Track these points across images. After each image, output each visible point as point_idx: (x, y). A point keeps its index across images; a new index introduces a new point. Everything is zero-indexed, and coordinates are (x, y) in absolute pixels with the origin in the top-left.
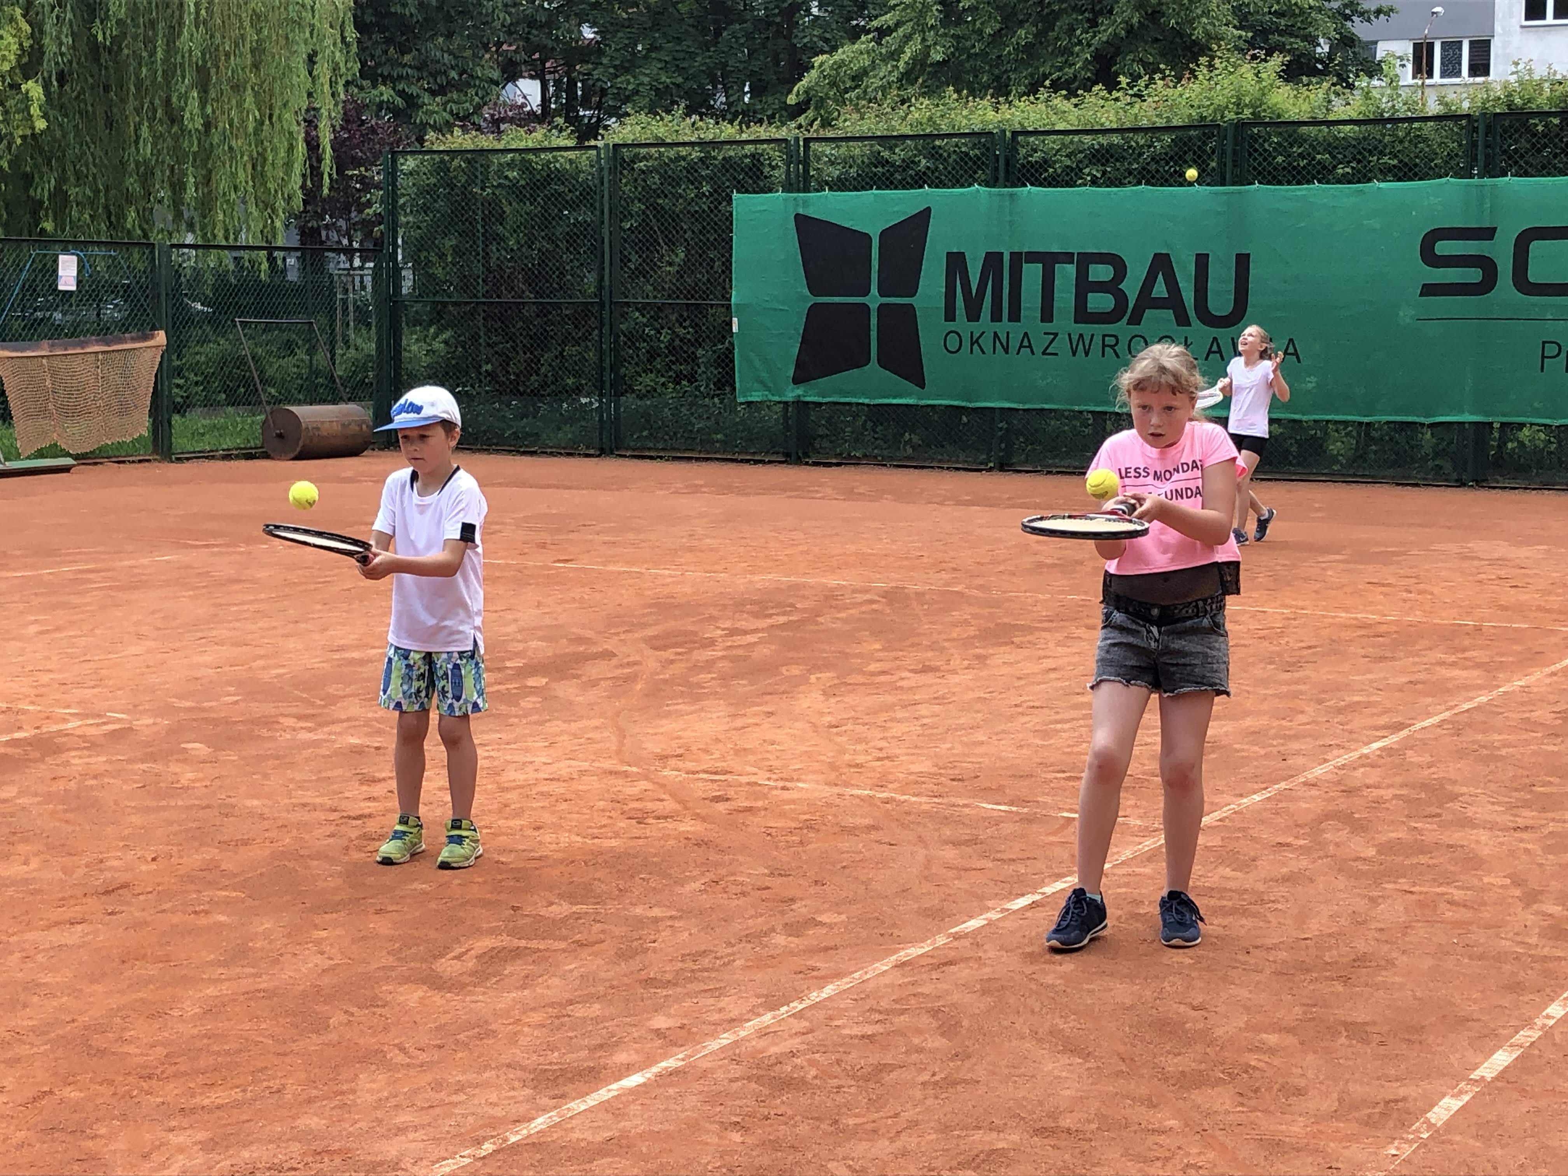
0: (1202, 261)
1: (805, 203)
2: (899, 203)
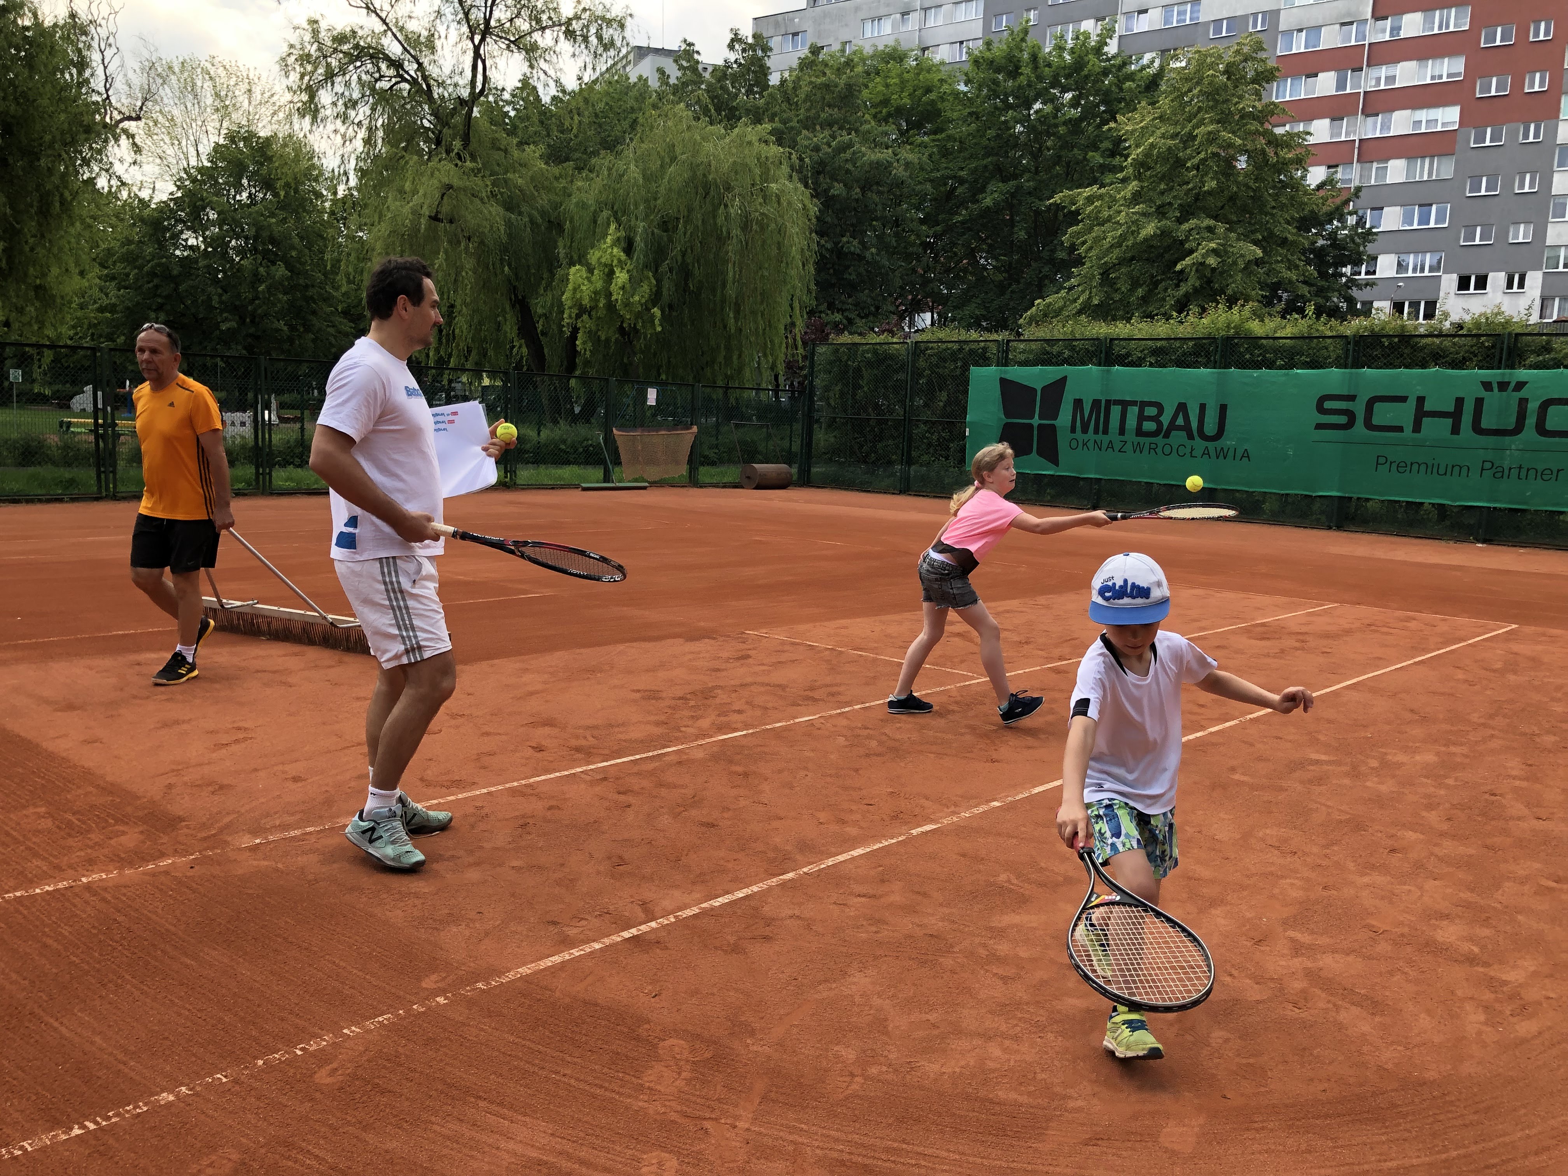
0: (1203, 407)
1: (1005, 372)
2: (1052, 373)
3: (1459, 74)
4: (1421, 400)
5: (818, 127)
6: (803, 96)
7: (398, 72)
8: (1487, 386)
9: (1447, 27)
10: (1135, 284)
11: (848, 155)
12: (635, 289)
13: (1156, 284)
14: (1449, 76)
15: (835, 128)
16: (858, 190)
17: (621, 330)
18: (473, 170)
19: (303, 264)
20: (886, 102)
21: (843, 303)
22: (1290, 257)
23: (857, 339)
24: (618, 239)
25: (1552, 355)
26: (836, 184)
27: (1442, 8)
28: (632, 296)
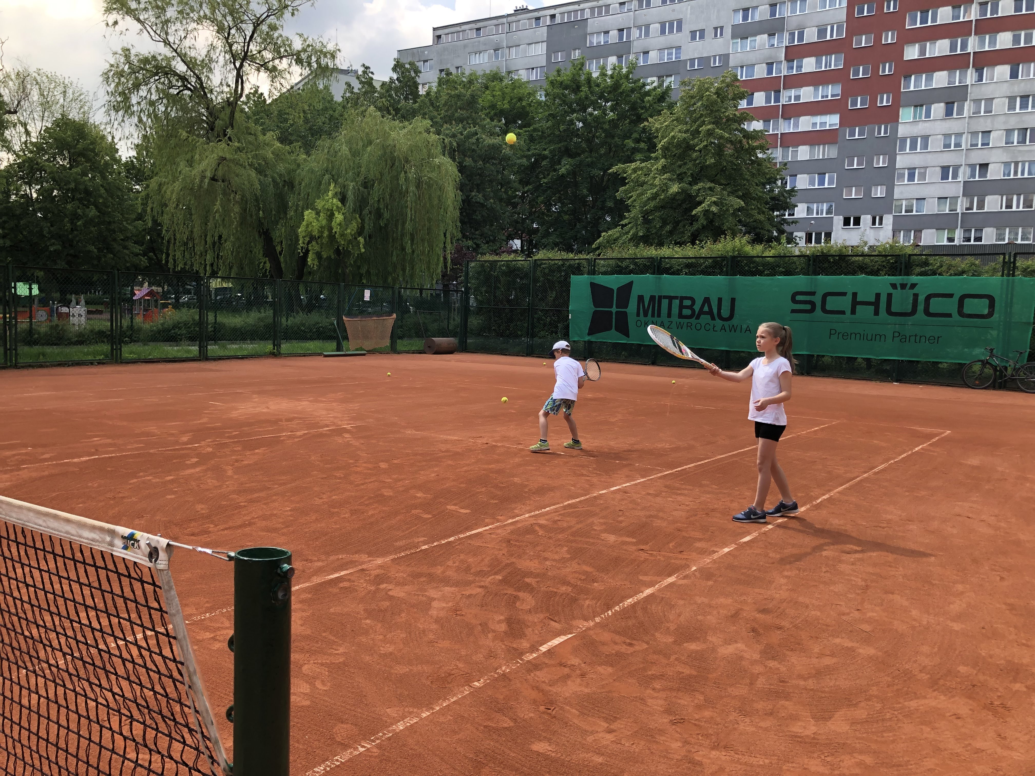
0: (720, 300)
1: (594, 278)
2: (623, 279)
3: (838, 95)
4: (855, 295)
5: (454, 122)
6: (443, 102)
7: (184, 83)
8: (894, 286)
9: (830, 66)
10: (665, 223)
11: (473, 140)
12: (347, 225)
13: (677, 223)
14: (832, 96)
15: (465, 123)
16: (481, 163)
17: (338, 252)
18: (238, 148)
19: (108, 207)
20: (493, 106)
21: (474, 234)
22: (759, 206)
23: (496, 258)
24: (336, 193)
25: (930, 267)
26: (467, 159)
27: (826, 55)
28: (346, 230)
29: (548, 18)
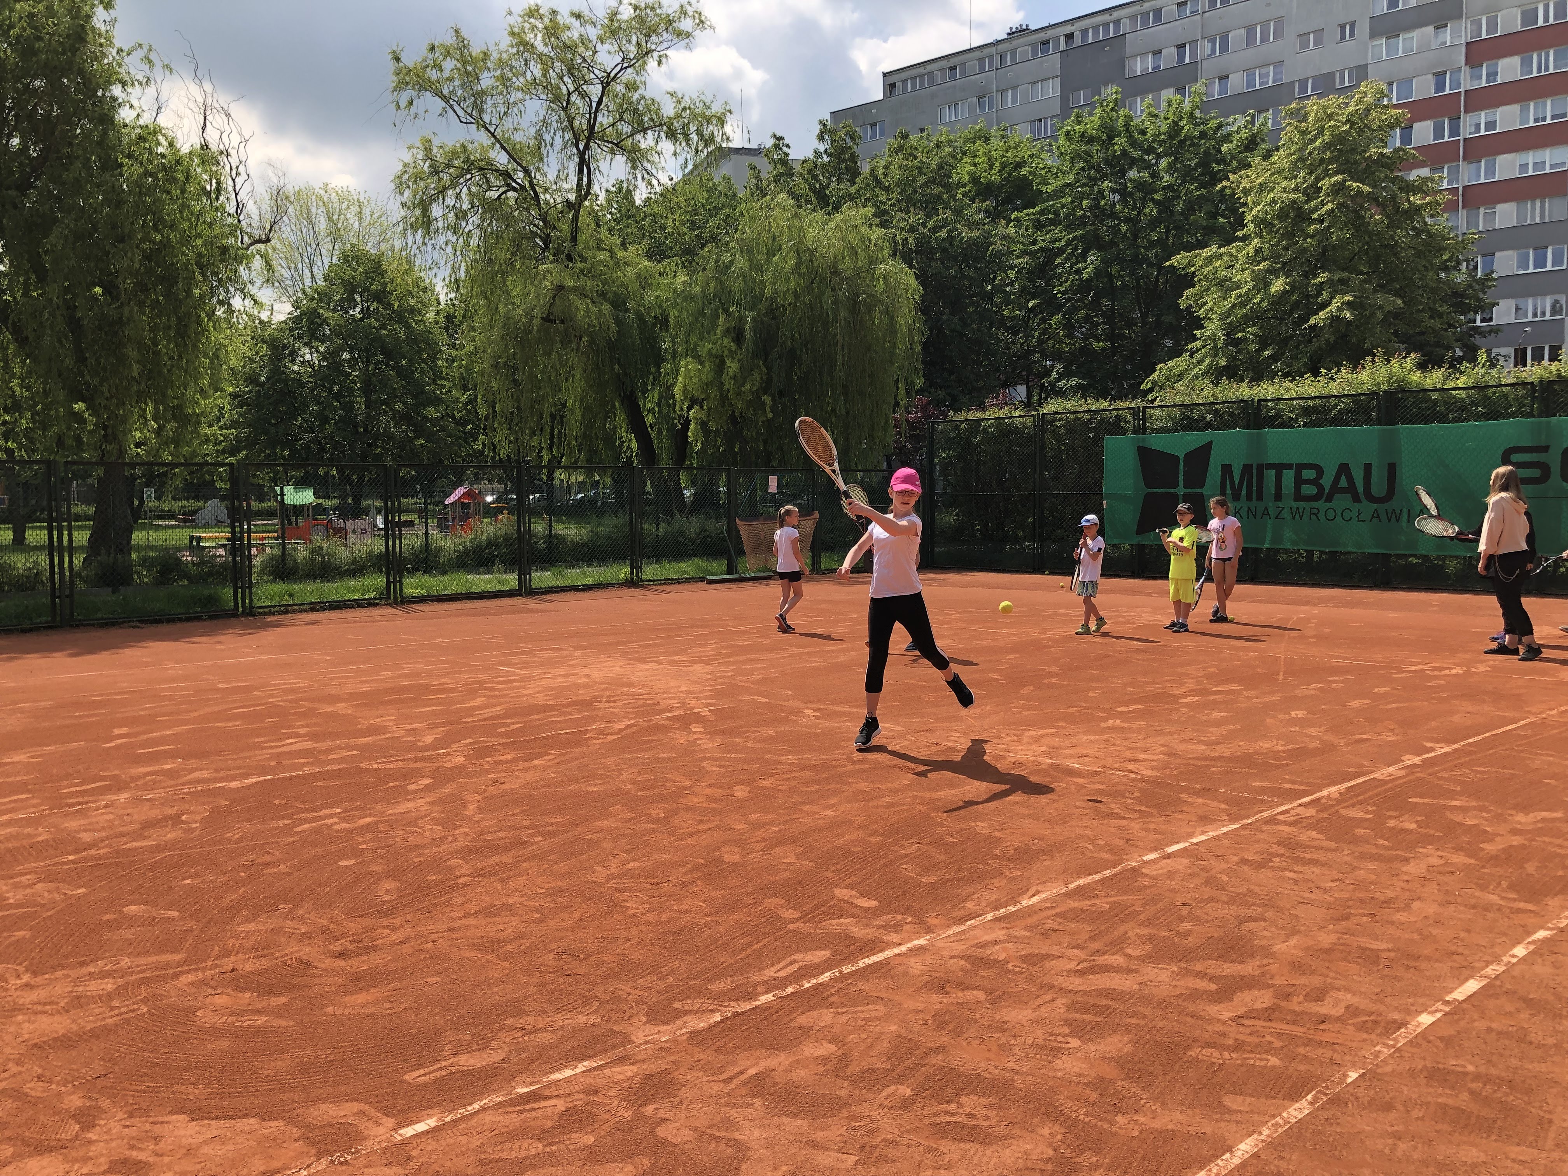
0: (1368, 468)
1: (1143, 440)
3: (1563, 115)
5: (912, 209)
6: (895, 180)
7: (506, 181)
9: (1547, 69)
10: (1263, 343)
12: (746, 378)
13: (1285, 342)
14: (1553, 117)
15: (929, 208)
17: (732, 419)
18: (582, 271)
20: (975, 180)
21: (947, 380)
24: (728, 330)
26: (934, 263)
28: (743, 385)
29: (1062, 39)
